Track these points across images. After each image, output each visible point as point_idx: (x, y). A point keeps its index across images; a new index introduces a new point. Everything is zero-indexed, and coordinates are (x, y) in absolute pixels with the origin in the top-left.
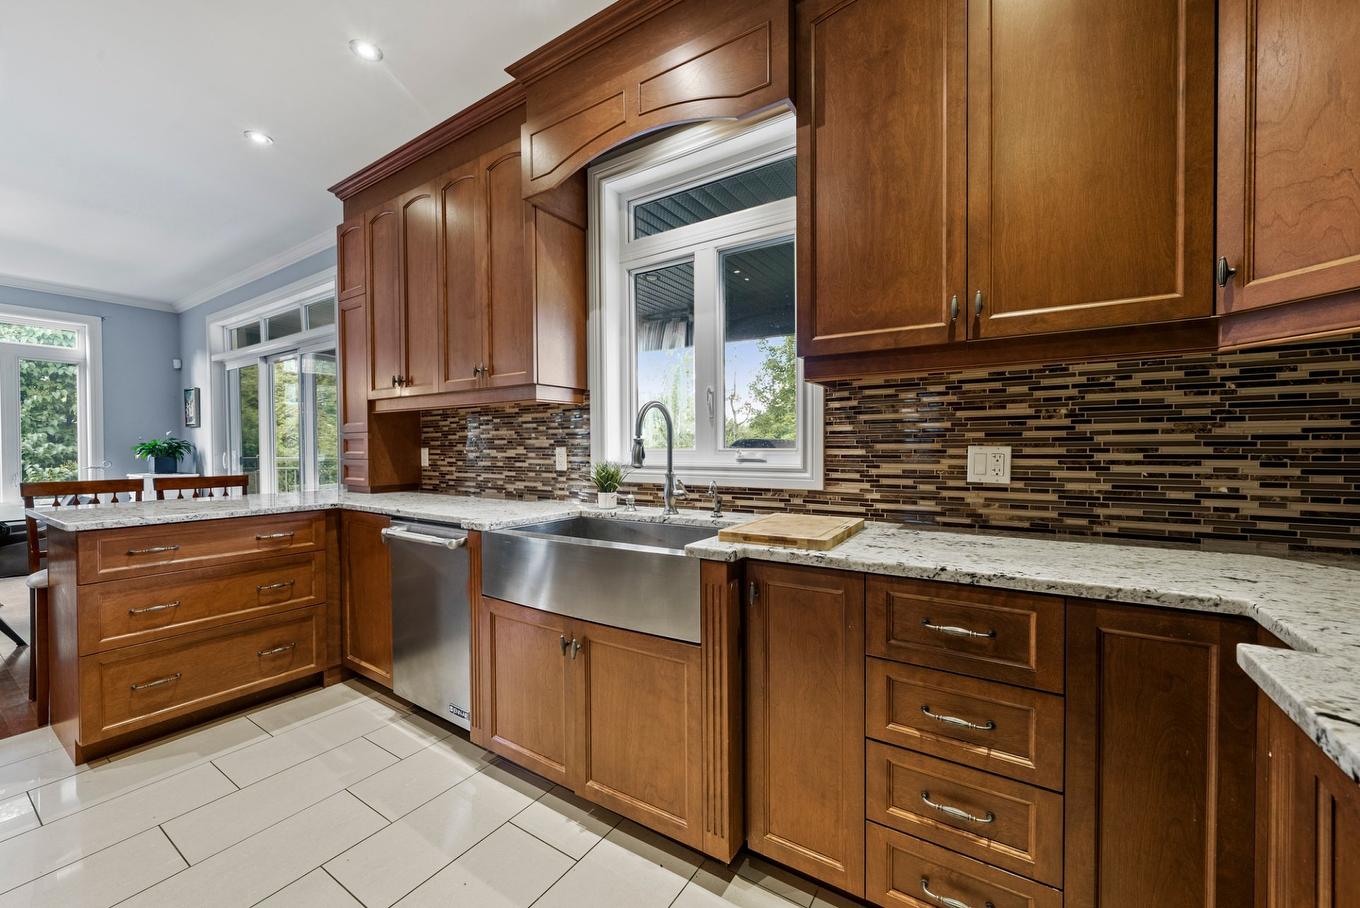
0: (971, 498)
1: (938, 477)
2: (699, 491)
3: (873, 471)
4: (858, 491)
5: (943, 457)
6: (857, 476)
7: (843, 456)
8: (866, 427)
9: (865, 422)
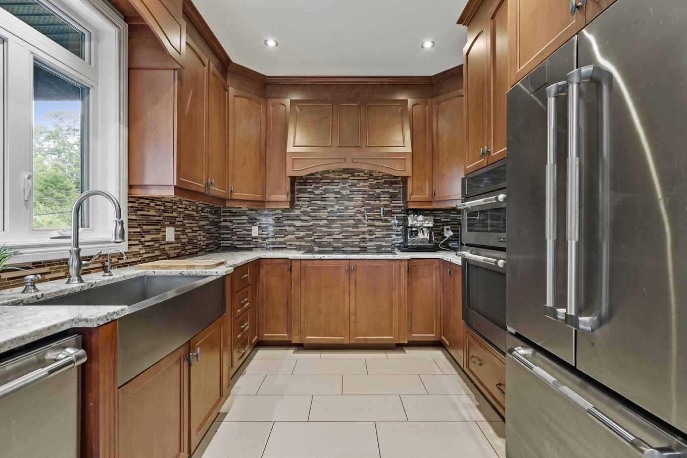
0: (167, 247)
1: (159, 240)
2: (49, 265)
3: (143, 239)
4: (138, 250)
5: (161, 232)
6: (137, 242)
7: (134, 232)
8: (141, 218)
9: (141, 215)
